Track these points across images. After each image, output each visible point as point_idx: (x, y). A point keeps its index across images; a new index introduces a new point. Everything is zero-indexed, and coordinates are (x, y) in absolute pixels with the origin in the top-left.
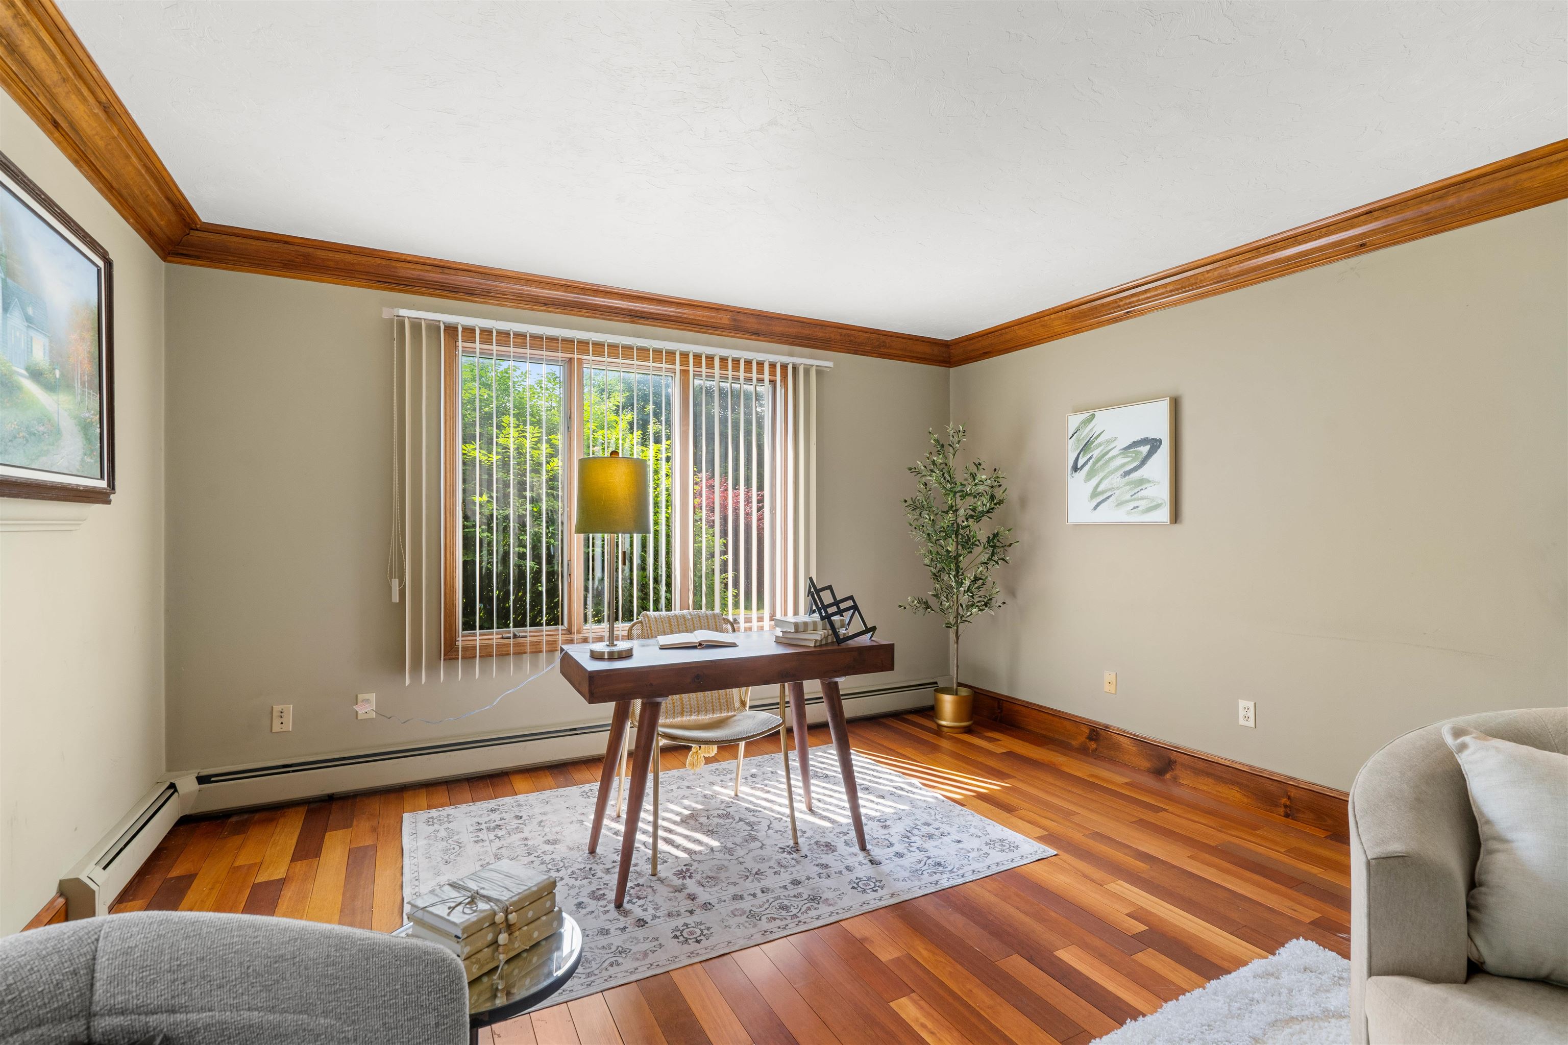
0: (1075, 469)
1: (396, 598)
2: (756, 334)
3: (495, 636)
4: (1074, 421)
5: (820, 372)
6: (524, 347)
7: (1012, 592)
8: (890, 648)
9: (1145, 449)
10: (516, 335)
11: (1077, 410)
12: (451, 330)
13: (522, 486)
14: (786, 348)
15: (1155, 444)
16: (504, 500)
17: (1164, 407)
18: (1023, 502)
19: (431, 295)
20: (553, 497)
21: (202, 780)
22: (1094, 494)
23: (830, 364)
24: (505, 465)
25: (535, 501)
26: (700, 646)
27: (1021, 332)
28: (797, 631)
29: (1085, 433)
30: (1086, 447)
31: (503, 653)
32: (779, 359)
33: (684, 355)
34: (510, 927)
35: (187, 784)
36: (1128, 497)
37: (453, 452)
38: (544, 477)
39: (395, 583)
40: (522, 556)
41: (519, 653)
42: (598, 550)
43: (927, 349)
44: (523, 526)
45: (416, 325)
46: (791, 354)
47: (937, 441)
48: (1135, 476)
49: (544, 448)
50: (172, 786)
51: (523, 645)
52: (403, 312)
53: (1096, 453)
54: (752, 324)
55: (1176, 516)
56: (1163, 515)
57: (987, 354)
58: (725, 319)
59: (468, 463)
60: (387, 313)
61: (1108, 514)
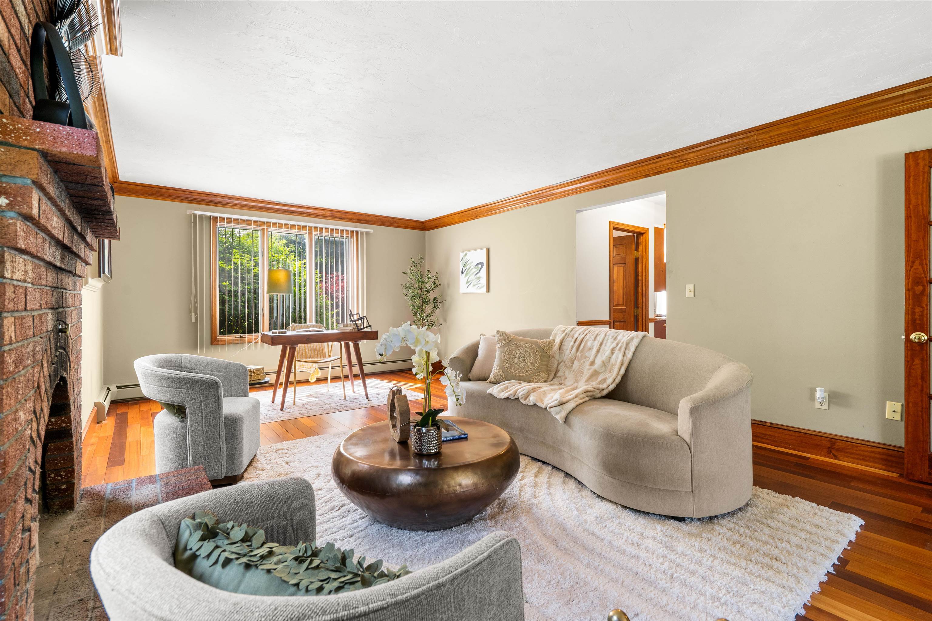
0: (462, 273)
1: (193, 321)
2: (341, 219)
3: (233, 337)
4: (462, 255)
5: (367, 233)
6: (245, 224)
7: (445, 320)
8: (376, 332)
9: (480, 266)
10: (241, 220)
11: (464, 251)
12: (215, 218)
13: (243, 278)
14: (354, 224)
15: (482, 264)
16: (236, 285)
17: (484, 251)
18: (448, 285)
19: (207, 205)
20: (256, 283)
21: (119, 387)
22: (467, 283)
23: (371, 231)
24: (236, 270)
25: (249, 284)
26: (311, 331)
27: (446, 220)
28: (344, 326)
29: (465, 260)
30: (465, 265)
31: (236, 343)
32: (350, 229)
33: (310, 227)
34: (254, 373)
35: (114, 388)
36: (476, 283)
37: (215, 265)
38: (253, 275)
39: (193, 315)
40: (243, 307)
41: (243, 343)
42: (275, 305)
43: (415, 224)
44: (243, 294)
45: (201, 217)
46: (356, 227)
47: (414, 262)
48: (478, 275)
49: (252, 263)
50: (108, 389)
51: (244, 340)
52: (196, 212)
53: (468, 267)
54: (338, 215)
55: (488, 290)
56: (484, 289)
57: (436, 227)
58: (327, 213)
59: (222, 270)
60: (189, 212)
61: (471, 289)
